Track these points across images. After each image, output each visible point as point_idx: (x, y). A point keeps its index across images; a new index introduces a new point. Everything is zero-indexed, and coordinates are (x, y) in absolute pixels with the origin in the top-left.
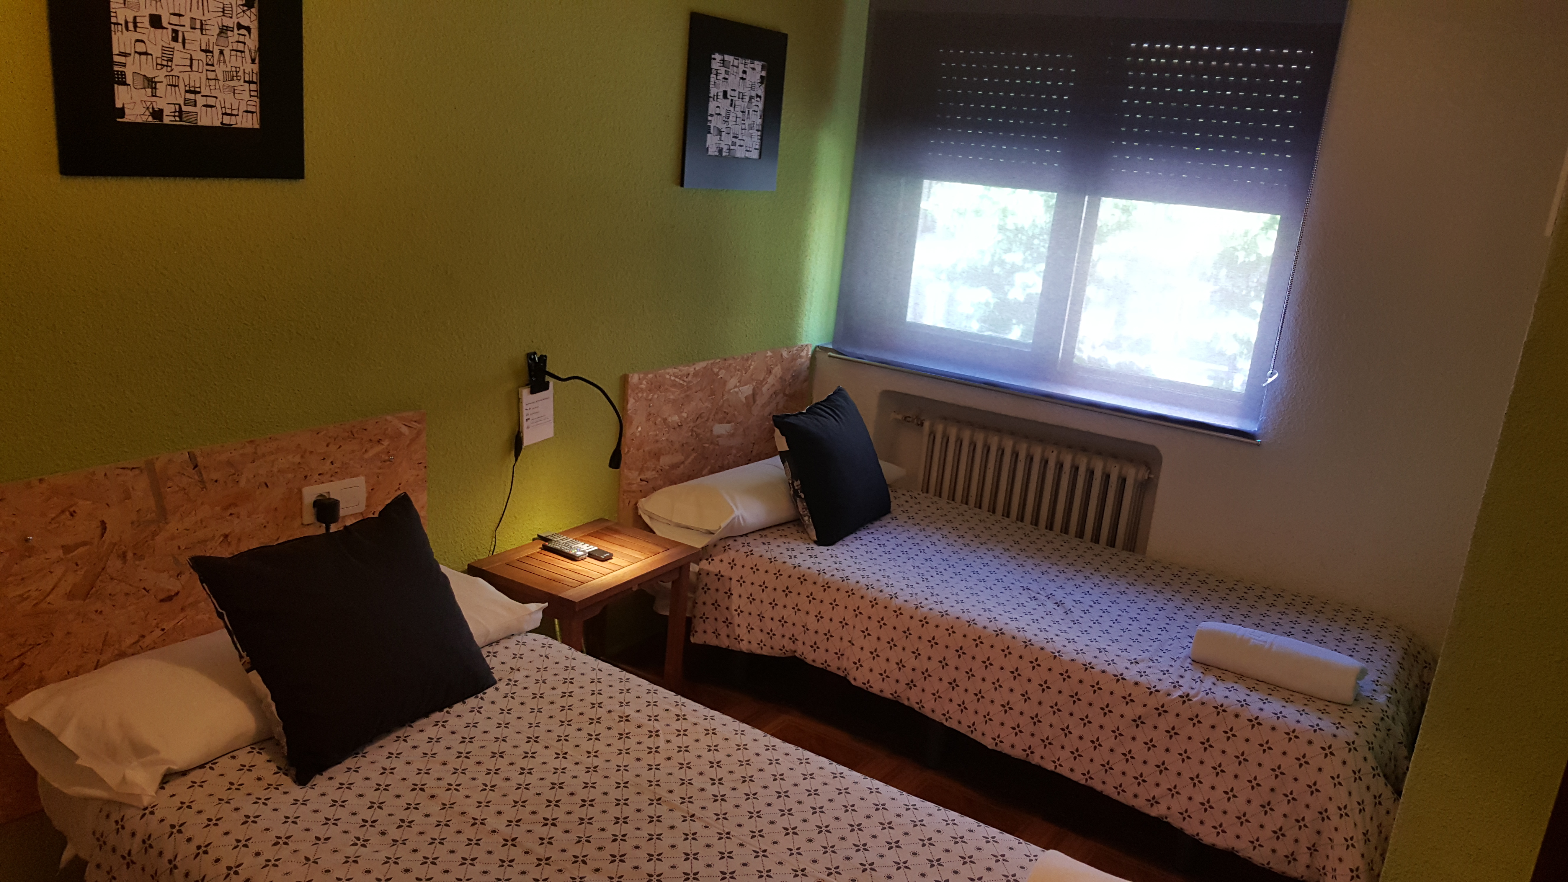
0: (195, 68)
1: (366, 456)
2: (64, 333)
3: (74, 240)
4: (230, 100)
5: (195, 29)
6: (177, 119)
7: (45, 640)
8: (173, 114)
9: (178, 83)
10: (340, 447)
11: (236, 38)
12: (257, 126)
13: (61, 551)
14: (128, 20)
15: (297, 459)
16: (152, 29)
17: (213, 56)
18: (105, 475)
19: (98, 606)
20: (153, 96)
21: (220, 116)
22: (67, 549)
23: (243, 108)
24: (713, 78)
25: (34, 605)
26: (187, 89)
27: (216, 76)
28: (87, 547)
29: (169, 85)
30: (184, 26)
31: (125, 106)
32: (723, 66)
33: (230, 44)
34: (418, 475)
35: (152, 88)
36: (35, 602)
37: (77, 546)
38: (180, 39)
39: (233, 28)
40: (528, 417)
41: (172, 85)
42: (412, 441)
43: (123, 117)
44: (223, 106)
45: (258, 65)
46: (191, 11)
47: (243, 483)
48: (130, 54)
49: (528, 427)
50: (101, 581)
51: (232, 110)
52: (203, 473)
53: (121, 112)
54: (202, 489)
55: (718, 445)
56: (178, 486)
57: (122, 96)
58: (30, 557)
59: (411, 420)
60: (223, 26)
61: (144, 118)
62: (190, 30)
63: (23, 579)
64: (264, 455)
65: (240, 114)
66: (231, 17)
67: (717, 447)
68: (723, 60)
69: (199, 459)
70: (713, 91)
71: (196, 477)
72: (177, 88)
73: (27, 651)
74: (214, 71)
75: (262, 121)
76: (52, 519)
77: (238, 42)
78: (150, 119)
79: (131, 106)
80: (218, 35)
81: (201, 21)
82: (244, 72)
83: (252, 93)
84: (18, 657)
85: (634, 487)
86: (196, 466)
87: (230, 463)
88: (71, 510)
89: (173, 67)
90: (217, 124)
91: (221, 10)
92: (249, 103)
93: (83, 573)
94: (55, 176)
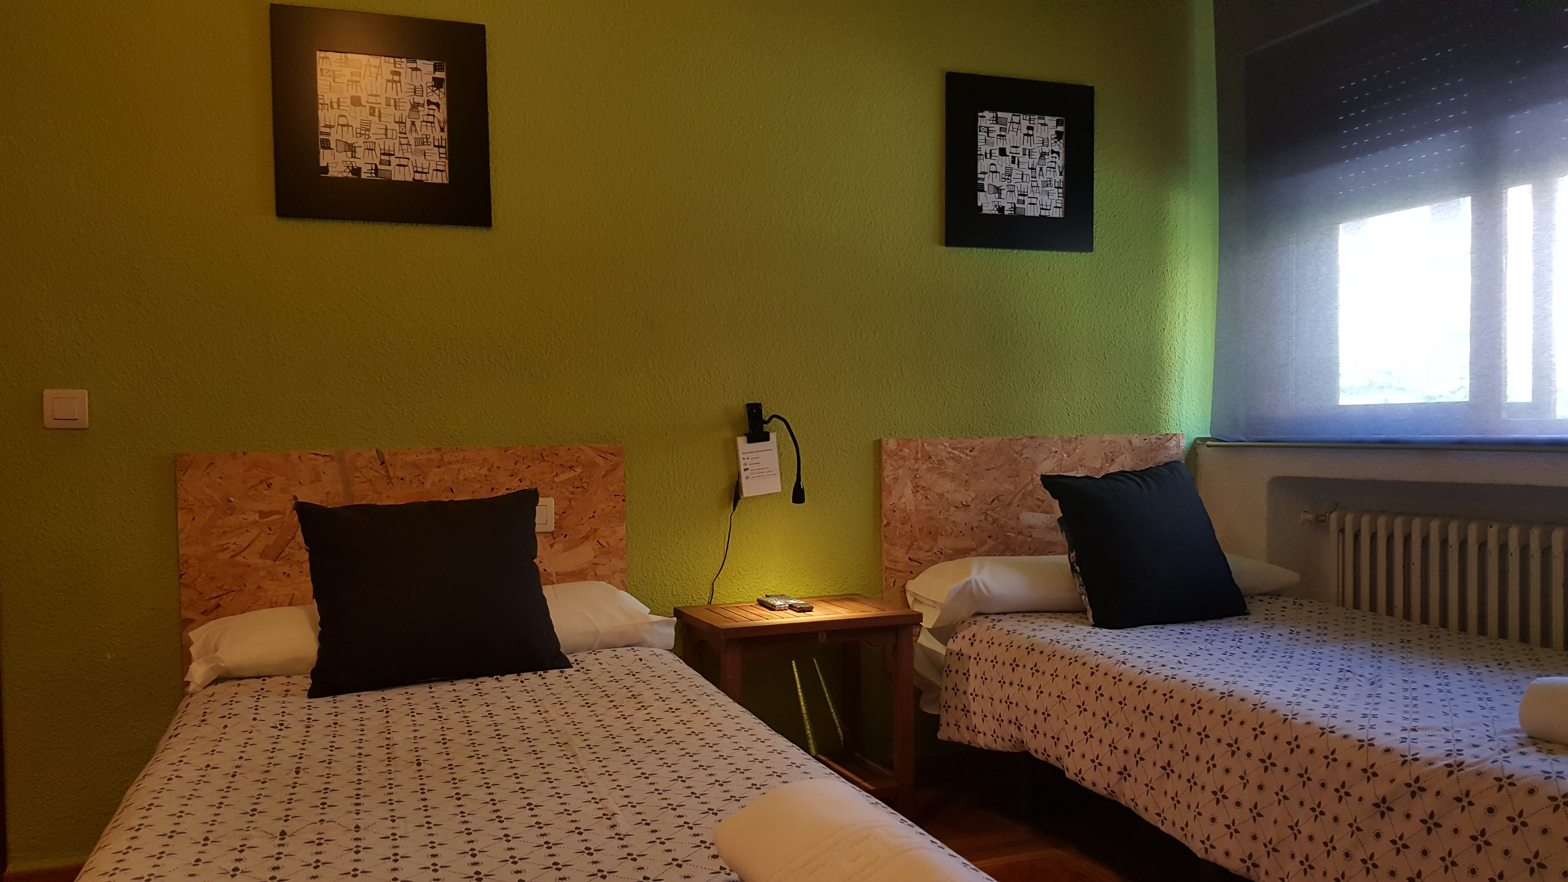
0: (389, 135)
1: (557, 480)
2: (275, 339)
3: (286, 267)
4: (421, 161)
5: (390, 106)
6: (374, 175)
7: (239, 588)
8: (370, 171)
9: (375, 147)
10: (529, 466)
11: (426, 111)
12: (446, 181)
13: (258, 515)
14: (333, 101)
15: (484, 471)
16: (353, 107)
17: (405, 127)
18: (300, 457)
19: (286, 569)
20: (352, 157)
21: (412, 173)
22: (263, 514)
23: (433, 166)
24: (981, 136)
25: (232, 556)
26: (382, 152)
27: (409, 142)
28: (280, 516)
29: (367, 149)
30: (380, 104)
31: (329, 165)
32: (997, 123)
33: (421, 117)
34: (615, 507)
35: (352, 151)
36: (233, 554)
37: (271, 513)
38: (377, 113)
39: (424, 104)
40: (746, 467)
41: (370, 149)
42: (608, 472)
43: (327, 174)
44: (414, 165)
45: (446, 133)
46: (386, 92)
47: (428, 485)
48: (334, 126)
49: (747, 478)
50: (290, 548)
51: (423, 168)
52: (390, 470)
53: (326, 169)
54: (388, 484)
55: (1031, 536)
56: (366, 478)
57: (326, 158)
58: (231, 515)
59: (607, 452)
60: (414, 103)
61: (345, 174)
62: (385, 107)
63: (224, 532)
64: (450, 463)
65: (431, 171)
66: (422, 96)
67: (1030, 539)
68: (997, 117)
69: (387, 457)
70: (983, 148)
71: (383, 472)
72: (373, 151)
73: (223, 595)
74: (407, 138)
75: (451, 177)
76: (252, 487)
77: (428, 115)
78: (350, 175)
79: (334, 165)
80: (410, 110)
81: (395, 100)
82: (434, 139)
83: (441, 155)
84: (215, 597)
85: (900, 566)
86: (383, 463)
87: (416, 465)
88: (269, 482)
89: (371, 135)
90: (409, 179)
91: (413, 91)
92: (438, 163)
93: (275, 537)
94: (273, 217)
